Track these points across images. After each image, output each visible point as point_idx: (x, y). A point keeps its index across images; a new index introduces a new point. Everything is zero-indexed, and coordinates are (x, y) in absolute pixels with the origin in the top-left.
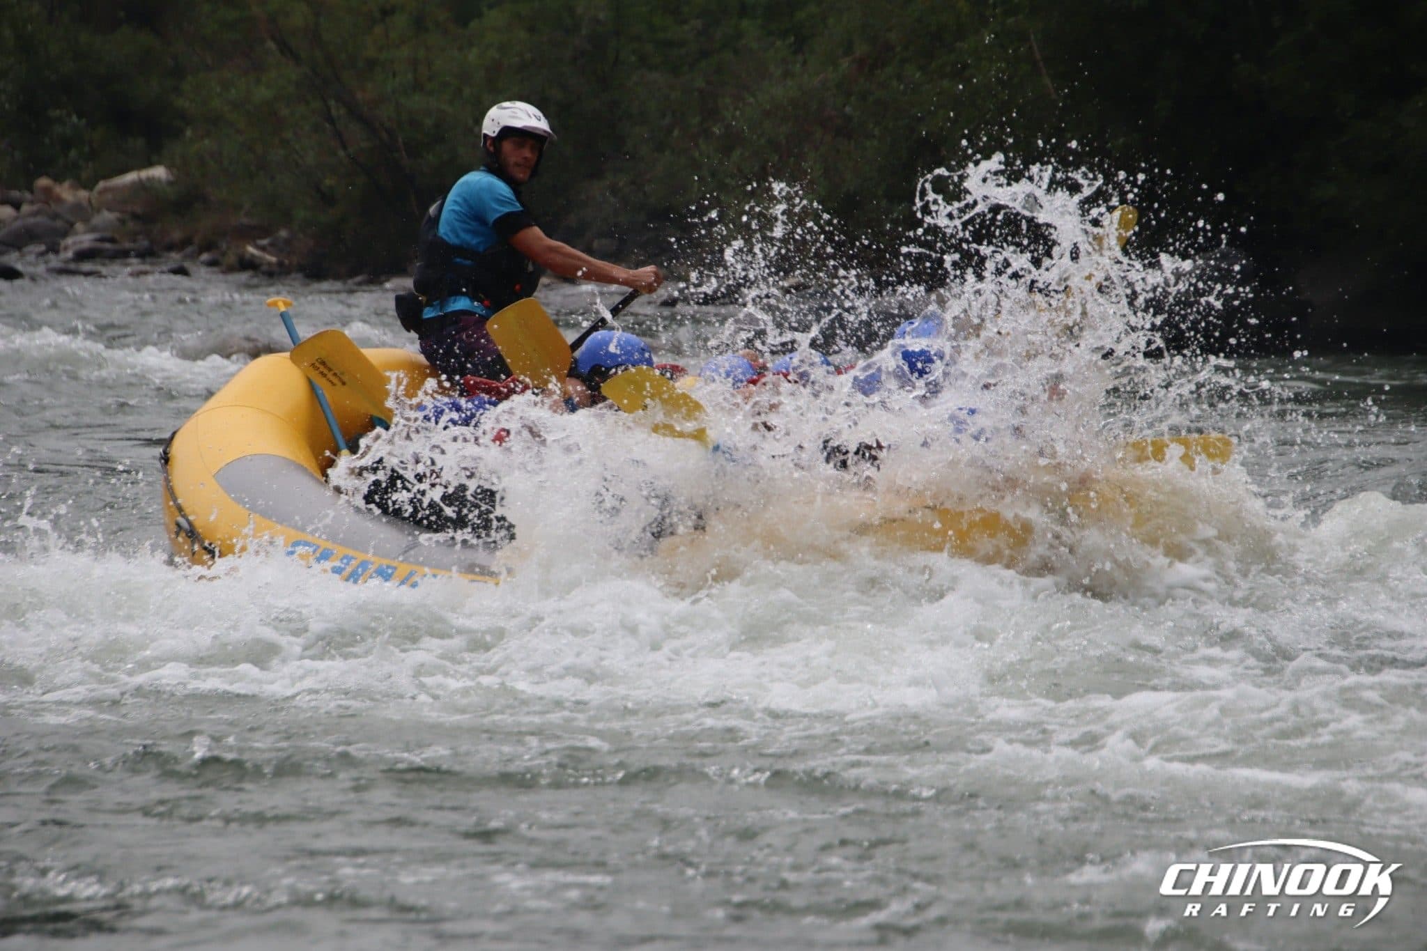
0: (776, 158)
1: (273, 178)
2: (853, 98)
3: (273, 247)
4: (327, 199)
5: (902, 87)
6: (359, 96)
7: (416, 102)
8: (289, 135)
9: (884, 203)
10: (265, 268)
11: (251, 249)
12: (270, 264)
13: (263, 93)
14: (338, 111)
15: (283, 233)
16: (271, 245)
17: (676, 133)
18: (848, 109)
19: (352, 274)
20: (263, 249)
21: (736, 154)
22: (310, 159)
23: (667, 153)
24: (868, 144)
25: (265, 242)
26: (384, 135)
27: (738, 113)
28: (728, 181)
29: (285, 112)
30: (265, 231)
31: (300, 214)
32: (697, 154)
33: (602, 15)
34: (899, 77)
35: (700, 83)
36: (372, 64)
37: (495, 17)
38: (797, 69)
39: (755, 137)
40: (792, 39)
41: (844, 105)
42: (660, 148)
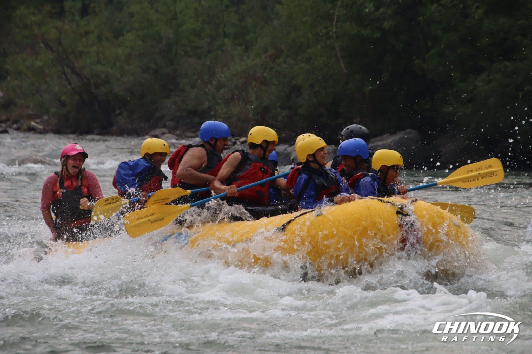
0: (238, 92)
1: (42, 96)
2: (267, 70)
3: (42, 122)
4: (63, 104)
5: (286, 66)
6: (76, 65)
7: (99, 68)
8: (48, 79)
9: (279, 110)
10: (38, 130)
11: (33, 123)
12: (40, 129)
13: (39, 63)
14: (68, 71)
15: (46, 117)
16: (41, 122)
17: (199, 81)
18: (265, 74)
19: (73, 133)
20: (38, 123)
21: (222, 91)
22: (57, 89)
23: (196, 89)
24: (273, 87)
25: (38, 120)
26: (86, 81)
27: (222, 75)
28: (219, 101)
29: (47, 71)
30: (38, 116)
31: (53, 110)
32: (207, 90)
33: (171, 36)
34: (285, 62)
35: (208, 63)
36: (81, 53)
37: (129, 36)
38: (246, 58)
39: (229, 84)
40: (244, 47)
41: (264, 73)
42: (193, 87)
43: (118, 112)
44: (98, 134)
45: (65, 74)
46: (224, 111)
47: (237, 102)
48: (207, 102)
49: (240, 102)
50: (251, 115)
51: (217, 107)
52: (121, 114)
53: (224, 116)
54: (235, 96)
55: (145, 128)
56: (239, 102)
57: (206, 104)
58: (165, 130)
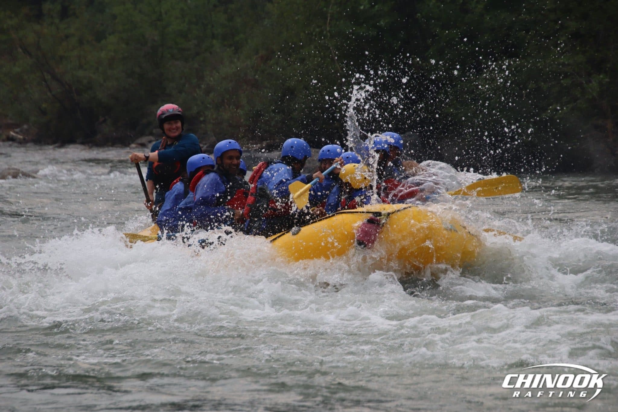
0: (228, 96)
1: (21, 104)
2: (259, 72)
4: (44, 113)
6: (57, 70)
7: (81, 73)
8: (27, 86)
10: (18, 141)
11: (12, 133)
12: (20, 139)
13: (17, 69)
14: (48, 77)
15: (25, 127)
16: (21, 131)
17: (187, 86)
18: (257, 77)
19: (54, 143)
20: (17, 133)
21: (212, 95)
22: (36, 96)
24: (265, 90)
25: (17, 130)
26: (67, 87)
27: (212, 79)
28: (208, 105)
29: (26, 77)
30: (18, 126)
31: (33, 119)
32: (196, 95)
33: (156, 38)
34: (277, 64)
35: (196, 66)
36: (61, 58)
37: (112, 39)
38: (236, 60)
39: (219, 88)
40: (233, 48)
41: (255, 75)
42: (180, 92)
43: (101, 119)
44: (82, 143)
45: (45, 81)
46: (214, 116)
47: (227, 107)
48: (195, 108)
49: (231, 107)
50: (242, 120)
51: (206, 113)
52: (105, 121)
53: (214, 122)
54: (226, 101)
55: (131, 136)
56: (229, 107)
57: (195, 110)
58: (152, 138)
